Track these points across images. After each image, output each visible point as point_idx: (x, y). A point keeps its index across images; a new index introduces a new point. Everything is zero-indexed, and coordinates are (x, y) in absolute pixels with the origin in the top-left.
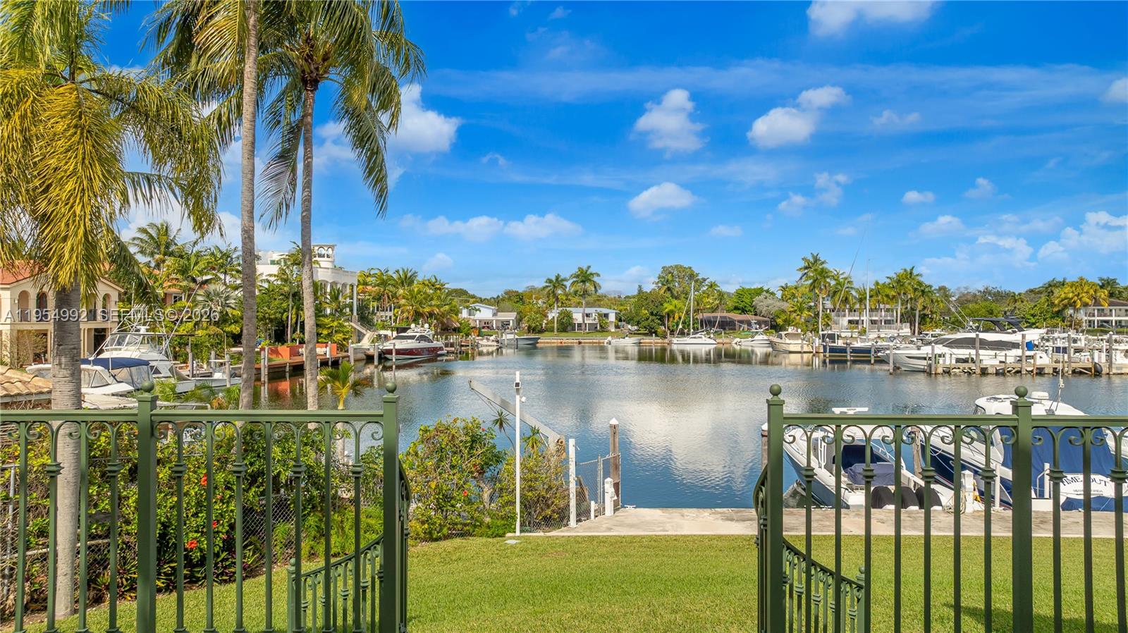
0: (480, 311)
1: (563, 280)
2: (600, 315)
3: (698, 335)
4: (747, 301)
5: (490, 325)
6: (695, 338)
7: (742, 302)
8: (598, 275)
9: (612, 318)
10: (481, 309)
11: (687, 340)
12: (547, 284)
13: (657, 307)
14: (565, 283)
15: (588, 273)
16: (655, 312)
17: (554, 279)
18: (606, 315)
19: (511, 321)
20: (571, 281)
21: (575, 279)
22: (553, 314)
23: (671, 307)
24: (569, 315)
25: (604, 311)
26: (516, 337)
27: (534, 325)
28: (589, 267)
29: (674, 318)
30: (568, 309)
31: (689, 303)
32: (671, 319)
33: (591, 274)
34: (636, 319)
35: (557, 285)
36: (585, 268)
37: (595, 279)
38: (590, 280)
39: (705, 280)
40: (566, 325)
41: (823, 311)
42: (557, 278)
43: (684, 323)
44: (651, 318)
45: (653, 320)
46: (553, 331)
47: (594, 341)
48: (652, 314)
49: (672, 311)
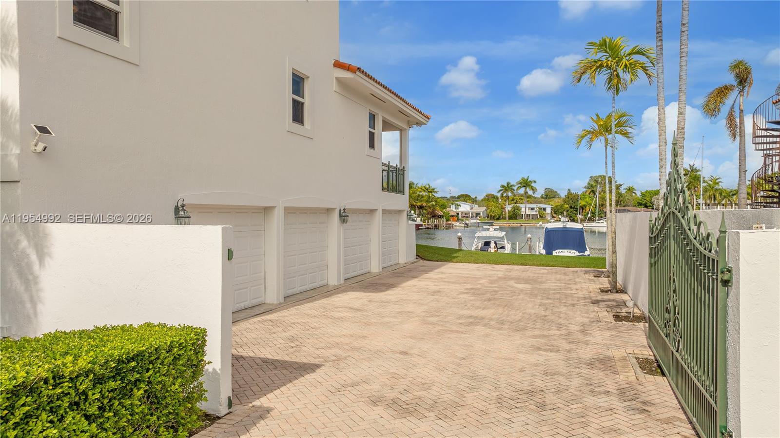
0: (460, 206)
1: (512, 186)
2: (540, 209)
3: (601, 221)
4: (648, 199)
5: (468, 215)
6: (599, 223)
7: (645, 199)
8: (535, 182)
9: (549, 210)
10: (461, 205)
11: (594, 224)
12: (502, 189)
13: (574, 203)
14: (513, 188)
15: (528, 181)
16: (573, 206)
17: (506, 185)
18: (545, 209)
19: (481, 213)
20: (517, 186)
21: (519, 185)
22: (509, 208)
23: (584, 203)
24: (518, 209)
25: (543, 206)
26: (478, 221)
27: (493, 215)
28: (528, 177)
29: (586, 211)
30: (518, 205)
31: (596, 200)
32: (584, 211)
33: (530, 182)
34: (560, 211)
35: (507, 189)
36: (526, 178)
37: (533, 185)
38: (529, 185)
39: (621, 185)
40: (514, 216)
41: (696, 205)
42: (508, 184)
43: (592, 213)
44: (571, 210)
45: (572, 212)
46: (505, 219)
47: (531, 225)
48: (571, 207)
49: (585, 206)
